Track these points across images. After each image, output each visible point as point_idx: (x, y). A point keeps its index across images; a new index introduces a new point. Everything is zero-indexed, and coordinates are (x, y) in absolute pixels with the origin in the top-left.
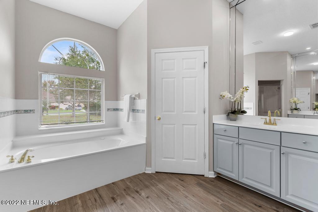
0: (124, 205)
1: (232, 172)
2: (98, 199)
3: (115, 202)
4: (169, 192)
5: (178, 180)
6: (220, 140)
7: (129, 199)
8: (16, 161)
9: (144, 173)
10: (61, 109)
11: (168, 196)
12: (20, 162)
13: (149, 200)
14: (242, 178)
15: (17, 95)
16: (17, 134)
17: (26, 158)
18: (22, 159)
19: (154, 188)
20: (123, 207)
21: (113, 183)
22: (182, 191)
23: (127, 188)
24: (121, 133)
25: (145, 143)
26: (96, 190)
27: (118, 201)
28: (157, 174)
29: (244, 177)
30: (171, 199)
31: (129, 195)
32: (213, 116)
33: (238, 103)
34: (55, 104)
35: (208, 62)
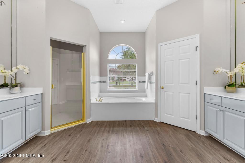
0: (134, 130)
1: (217, 133)
2: (124, 124)
3: (131, 127)
4: (161, 132)
5: (173, 129)
6: (208, 107)
7: (138, 128)
8: (98, 101)
9: (154, 121)
10: (127, 81)
11: (159, 133)
12: (99, 101)
13: (147, 131)
14: (223, 139)
15: (101, 75)
16: (101, 92)
17: (101, 100)
18: (99, 100)
19: (153, 128)
20: (133, 130)
21: (134, 121)
22: (170, 134)
23: (140, 124)
24: (146, 96)
25: (154, 102)
26: (126, 121)
27: (132, 127)
28: (161, 123)
29: (225, 139)
30: (160, 135)
31: (139, 127)
32: (204, 87)
33: (241, 77)
34: (124, 79)
35: (199, 47)
